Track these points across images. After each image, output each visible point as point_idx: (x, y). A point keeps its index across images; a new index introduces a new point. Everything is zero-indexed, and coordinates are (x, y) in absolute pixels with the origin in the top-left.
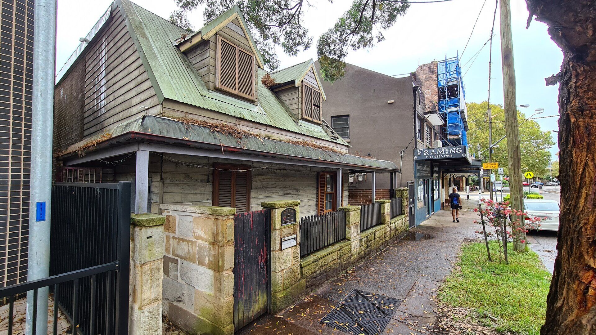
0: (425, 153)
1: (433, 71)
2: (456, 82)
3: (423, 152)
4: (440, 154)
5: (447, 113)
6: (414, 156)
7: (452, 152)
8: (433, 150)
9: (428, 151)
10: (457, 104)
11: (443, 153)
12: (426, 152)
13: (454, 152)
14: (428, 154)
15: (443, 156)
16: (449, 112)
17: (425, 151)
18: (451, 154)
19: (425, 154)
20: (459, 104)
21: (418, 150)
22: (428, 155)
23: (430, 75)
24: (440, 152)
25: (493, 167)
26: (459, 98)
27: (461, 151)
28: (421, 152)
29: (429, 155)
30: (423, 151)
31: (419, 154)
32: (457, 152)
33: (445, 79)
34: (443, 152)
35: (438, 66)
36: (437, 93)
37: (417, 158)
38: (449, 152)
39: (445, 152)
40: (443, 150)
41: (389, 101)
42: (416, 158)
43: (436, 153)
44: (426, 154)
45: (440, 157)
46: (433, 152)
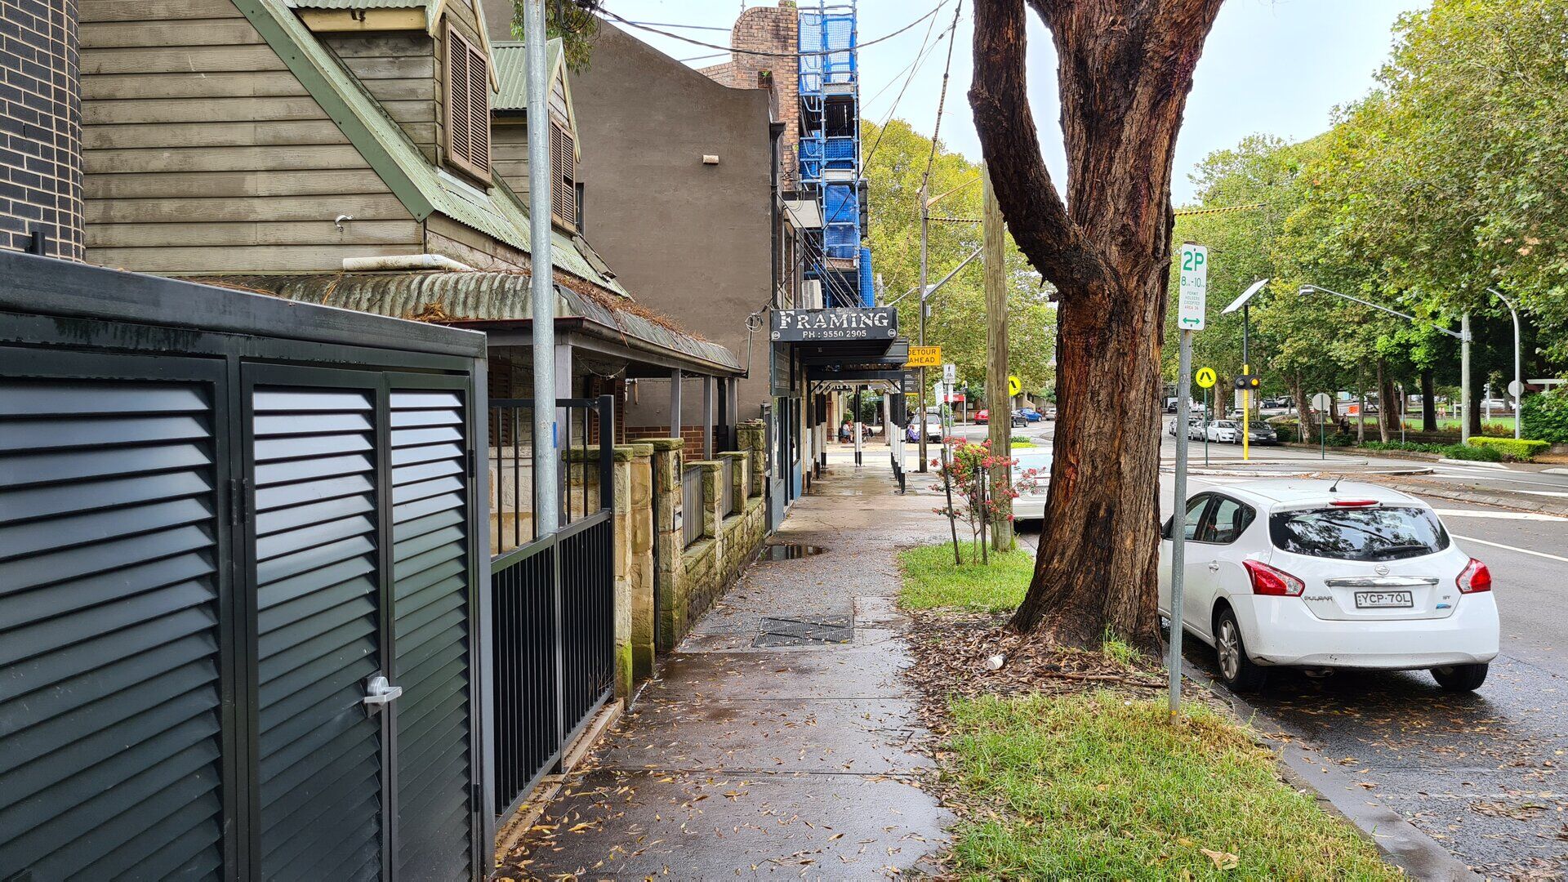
0: (800, 323)
1: (786, 38)
2: (848, 87)
3: (794, 319)
4: (836, 328)
5: (824, 185)
6: (771, 330)
7: (865, 323)
8: (821, 316)
9: (807, 318)
10: (850, 161)
11: (845, 325)
12: (803, 319)
13: (870, 323)
14: (808, 327)
15: (845, 334)
16: (830, 184)
17: (799, 318)
18: (863, 329)
19: (800, 326)
20: (855, 162)
21: (782, 313)
22: (808, 330)
23: (777, 48)
24: (836, 321)
25: (927, 360)
26: (855, 140)
27: (885, 322)
28: (789, 320)
29: (811, 330)
30: (796, 315)
31: (784, 323)
32: (877, 323)
33: (819, 71)
34: (845, 322)
35: (799, 23)
36: (797, 115)
37: (779, 335)
38: (858, 322)
39: (850, 322)
40: (845, 316)
41: (707, 158)
42: (776, 336)
43: (829, 324)
44: (803, 324)
45: (838, 335)
46: (820, 321)
